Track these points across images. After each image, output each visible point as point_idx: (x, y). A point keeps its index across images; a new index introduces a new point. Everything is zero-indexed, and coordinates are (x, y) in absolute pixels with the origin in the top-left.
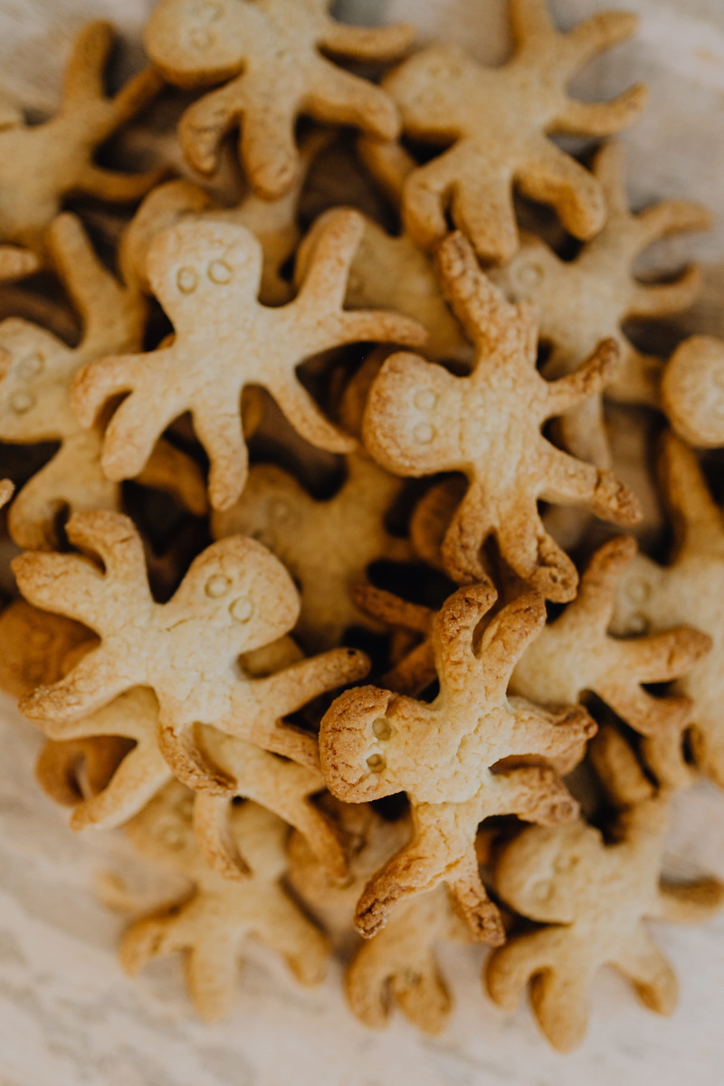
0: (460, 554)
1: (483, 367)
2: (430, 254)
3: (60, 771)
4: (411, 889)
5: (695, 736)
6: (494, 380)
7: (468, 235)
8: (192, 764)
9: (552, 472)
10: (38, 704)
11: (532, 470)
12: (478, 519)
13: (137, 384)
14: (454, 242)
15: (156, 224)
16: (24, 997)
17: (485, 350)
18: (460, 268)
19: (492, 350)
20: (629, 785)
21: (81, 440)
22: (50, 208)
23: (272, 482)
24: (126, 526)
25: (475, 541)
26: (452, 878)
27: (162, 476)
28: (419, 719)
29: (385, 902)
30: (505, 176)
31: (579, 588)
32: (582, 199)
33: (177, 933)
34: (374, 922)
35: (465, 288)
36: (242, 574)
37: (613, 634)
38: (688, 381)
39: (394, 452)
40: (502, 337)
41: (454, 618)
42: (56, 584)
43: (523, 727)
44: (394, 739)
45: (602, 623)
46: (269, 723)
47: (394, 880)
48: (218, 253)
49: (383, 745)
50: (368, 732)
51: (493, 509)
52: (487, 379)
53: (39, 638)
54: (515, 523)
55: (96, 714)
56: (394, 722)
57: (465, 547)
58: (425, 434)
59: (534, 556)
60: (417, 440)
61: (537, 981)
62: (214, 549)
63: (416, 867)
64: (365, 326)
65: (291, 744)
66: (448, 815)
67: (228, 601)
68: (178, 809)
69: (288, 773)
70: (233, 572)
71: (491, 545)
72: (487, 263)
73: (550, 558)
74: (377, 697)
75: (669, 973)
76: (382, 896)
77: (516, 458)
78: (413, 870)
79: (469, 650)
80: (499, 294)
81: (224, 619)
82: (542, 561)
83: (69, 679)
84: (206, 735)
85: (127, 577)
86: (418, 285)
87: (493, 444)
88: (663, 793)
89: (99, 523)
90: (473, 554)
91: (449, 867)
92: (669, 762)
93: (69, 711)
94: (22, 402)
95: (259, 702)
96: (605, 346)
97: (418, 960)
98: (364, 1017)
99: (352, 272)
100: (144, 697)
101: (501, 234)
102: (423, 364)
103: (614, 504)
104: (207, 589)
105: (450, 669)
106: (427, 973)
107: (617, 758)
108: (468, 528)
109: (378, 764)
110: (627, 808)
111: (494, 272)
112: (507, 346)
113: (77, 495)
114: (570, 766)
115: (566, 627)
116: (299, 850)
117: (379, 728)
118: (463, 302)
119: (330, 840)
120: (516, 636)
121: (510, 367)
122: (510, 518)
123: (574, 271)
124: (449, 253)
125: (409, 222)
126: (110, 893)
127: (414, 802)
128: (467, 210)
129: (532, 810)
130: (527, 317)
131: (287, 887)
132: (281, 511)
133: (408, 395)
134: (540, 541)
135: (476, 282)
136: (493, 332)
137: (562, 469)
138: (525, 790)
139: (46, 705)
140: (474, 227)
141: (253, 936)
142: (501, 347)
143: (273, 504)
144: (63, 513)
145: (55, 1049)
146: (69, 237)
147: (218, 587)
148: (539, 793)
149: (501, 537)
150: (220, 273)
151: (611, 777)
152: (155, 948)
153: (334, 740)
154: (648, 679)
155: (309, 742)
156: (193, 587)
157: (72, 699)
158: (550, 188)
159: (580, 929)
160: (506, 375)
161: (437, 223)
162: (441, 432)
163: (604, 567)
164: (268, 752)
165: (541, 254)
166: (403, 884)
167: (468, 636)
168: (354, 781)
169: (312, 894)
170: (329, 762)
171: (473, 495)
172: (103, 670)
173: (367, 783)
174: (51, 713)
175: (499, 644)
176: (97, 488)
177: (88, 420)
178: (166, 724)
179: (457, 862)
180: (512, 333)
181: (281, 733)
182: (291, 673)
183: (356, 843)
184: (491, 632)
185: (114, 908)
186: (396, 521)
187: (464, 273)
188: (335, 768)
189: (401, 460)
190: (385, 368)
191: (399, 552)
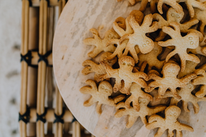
0: (152, 76)
1: (178, 80)
2: (193, 73)
3: (120, 20)
4: (107, 68)
5: (124, 109)
6: (176, 81)
7: (197, 78)
8: (124, 39)
9: (163, 89)
10: (132, 17)
11: (164, 86)
12: (157, 79)
13: (176, 31)
14: (196, 76)
15: (198, 34)
16: (86, 15)
17: (180, 80)
18: (192, 77)
19: (180, 81)
20: (116, 100)
21: (167, 23)
22: (199, 19)
23: (160, 50)
24: (156, 30)
25: (154, 78)
26: (108, 74)
27: (161, 35)
28: (131, 70)
29: (105, 65)
30: (204, 84)
31: (147, 93)
32: (202, 94)
33: (96, 36)
34: (102, 63)
35: (189, 77)
36: (149, 46)
37: (139, 98)
38: (175, 109)
39: (167, 67)
40: (183, 83)
41: (144, 75)
42: (149, 20)
43: (129, 84)
44: (128, 66)
45: (141, 96)
46: (129, 49)
47: (108, 66)
48: (195, 43)
49: (127, 65)
50: (129, 63)
51: (158, 81)
52: (176, 80)
53: (139, 17)
54: (157, 84)
55: (130, 25)
56: (130, 66)
57: (153, 77)
58: (169, 71)
59: (152, 86)
60: (168, 70)
61: (90, 87)
62: (153, 42)
63: (110, 69)
64: (184, 63)
65: (126, 52)
66: (117, 74)
67: (146, 44)
68: (114, 37)
69: (121, 52)
70: (150, 44)
71: (152, 80)
72: (192, 81)
73: (151, 89)
74: (134, 64)
75: (90, 106)
76: (106, 64)
77: (166, 84)
78: (109, 69)
79: (140, 77)
80: (188, 82)
81: (143, 43)
82: (151, 87)
83: (136, 22)
84: (127, 41)
85: (149, 30)
86: (188, 71)
87: (167, 81)
88: (115, 105)
89: (157, 26)
90: (152, 78)
91: (109, 74)
92: (120, 106)
93: (131, 22)
94: (173, 15)
95: (132, 48)
96: (181, 97)
97: (93, 70)
98: (85, 62)
99: (190, 61)
100: (132, 32)
101: (196, 83)
102: (179, 71)
103: (159, 98)
104: (147, 41)
105: (138, 74)
106: (91, 71)
107: (121, 98)
108: (156, 77)
109: (124, 64)
110: (113, 100)
111: (191, 82)
112: (181, 83)
113: (160, 23)
114: (121, 92)
115: (141, 91)
116: (109, 53)
117: (129, 64)
118: (187, 77)
119: (112, 58)
120: (142, 83)
121: (178, 83)
122: (157, 83)
123: (190, 93)
124: (194, 75)
125: (198, 70)
126: (101, 27)
127: (118, 69)
128: (200, 78)
129: (116, 85)
130: (185, 86)
131: (102, 52)
132: (156, 52)
133: (175, 69)
134: (154, 87)
135: (190, 79)
136: (183, 81)
137: (164, 90)
138: (119, 85)
139: (132, 18)
140: (198, 79)
141: (95, 47)
142: (181, 82)
143: (157, 50)
144: (158, 21)
145: (79, 19)
146: (196, 22)
147: (148, 42)
148: (118, 87)
149: (155, 82)
150: (192, 43)
151: (118, 98)
152: (94, 33)
153: (128, 58)
154: (133, 102)
155: (127, 55)
156: (148, 39)
157: (133, 22)
158: (203, 90)
159: (97, 93)
160: (177, 83)
161: (198, 74)
162: (169, 74)
163: (149, 96)
164: (125, 49)
165: (193, 89)
166: (107, 67)
167: (142, 77)
168: (122, 61)
169: (103, 55)
170: (125, 57)
171: (160, 78)
172: (137, 26)
173: (122, 62)
174: (131, 19)
175: (141, 81)
176: (161, 26)
177: (171, 24)
178: (129, 35)
179: (110, 75)
180: (183, 84)
181: (128, 51)
182: (136, 52)
183: (110, 62)
184: (142, 80)
185: (99, 28)
186: (154, 68)
187: (191, 77)
188: (124, 58)
189: (166, 68)
190: (178, 66)
191: (149, 68)
